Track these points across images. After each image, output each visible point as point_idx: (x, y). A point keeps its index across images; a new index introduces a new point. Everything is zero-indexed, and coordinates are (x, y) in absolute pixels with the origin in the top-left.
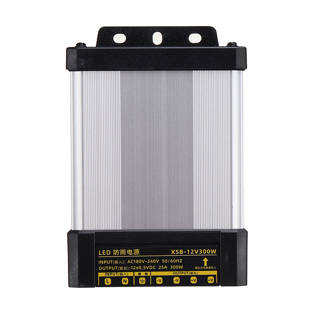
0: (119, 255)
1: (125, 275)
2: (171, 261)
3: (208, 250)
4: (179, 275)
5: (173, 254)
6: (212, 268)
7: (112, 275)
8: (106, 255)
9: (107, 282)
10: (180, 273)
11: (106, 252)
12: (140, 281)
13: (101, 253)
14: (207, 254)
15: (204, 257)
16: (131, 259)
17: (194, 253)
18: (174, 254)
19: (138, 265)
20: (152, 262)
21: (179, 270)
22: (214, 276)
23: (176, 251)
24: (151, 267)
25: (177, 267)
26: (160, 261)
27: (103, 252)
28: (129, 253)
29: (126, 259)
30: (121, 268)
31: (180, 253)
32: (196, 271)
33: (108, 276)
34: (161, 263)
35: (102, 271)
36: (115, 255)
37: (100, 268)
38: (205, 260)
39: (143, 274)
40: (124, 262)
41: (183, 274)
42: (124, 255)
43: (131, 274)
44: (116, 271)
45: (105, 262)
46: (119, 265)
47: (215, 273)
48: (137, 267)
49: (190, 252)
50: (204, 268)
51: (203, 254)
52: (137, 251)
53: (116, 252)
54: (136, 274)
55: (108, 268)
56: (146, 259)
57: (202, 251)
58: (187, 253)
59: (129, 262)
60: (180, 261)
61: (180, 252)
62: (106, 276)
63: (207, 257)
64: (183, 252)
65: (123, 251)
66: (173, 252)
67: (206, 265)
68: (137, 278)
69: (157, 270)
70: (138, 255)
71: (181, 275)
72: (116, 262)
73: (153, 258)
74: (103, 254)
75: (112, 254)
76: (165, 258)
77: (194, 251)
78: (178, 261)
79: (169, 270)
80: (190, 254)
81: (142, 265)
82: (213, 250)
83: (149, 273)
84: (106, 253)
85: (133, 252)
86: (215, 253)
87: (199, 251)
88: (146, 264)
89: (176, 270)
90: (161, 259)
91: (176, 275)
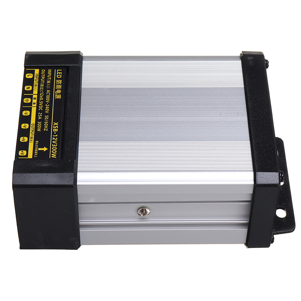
0: (56, 84)
1: (34, 88)
2: (47, 122)
3: (56, 151)
4: (31, 128)
5: (53, 124)
6: (36, 154)
7: (35, 79)
8: (56, 75)
9: (28, 75)
10: (32, 129)
11: (60, 74)
12: (27, 99)
13: (59, 71)
14: (52, 150)
15: (48, 147)
16: (51, 93)
19: (44, 97)
20: (47, 108)
21: (36, 128)
22: (27, 155)
23: (56, 126)
24: (41, 108)
25: (39, 127)
26: (47, 114)
27: (59, 73)
28: (57, 91)
29: (51, 90)
30: (42, 85)
31: (54, 129)
32: (33, 141)
33: (35, 76)
34: (44, 114)
35: (40, 72)
36: (56, 81)
37: (43, 71)
38: (45, 149)
39: (35, 101)
40: (48, 88)
41: (31, 131)
42: (55, 87)
43: (35, 92)
44: (39, 82)
45: (50, 74)
46: (45, 84)
47: (30, 156)
48: (42, 97)
49: (55, 137)
50: (36, 148)
51: (52, 147)
52: (59, 97)
53: (60, 82)
54: (35, 96)
55: (43, 76)
56: (50, 103)
57: (55, 146)
58: (53, 134)
59: (48, 91)
60: (46, 129)
61: (56, 129)
62: (35, 74)
63: (48, 151)
64: (55, 132)
65: (60, 87)
66: (56, 124)
67: (39, 149)
68: (30, 97)
69: (37, 111)
70: (55, 98)
71: (31, 129)
72: (49, 82)
73: (50, 109)
74: (57, 73)
75: (57, 79)
76: (50, 117)
77: (56, 140)
78: (46, 128)
79: (37, 120)
80: (52, 137)
81: (44, 100)
82: (55, 156)
83: (35, 105)
84: (58, 74)
85: (58, 94)
86: (52, 157)
87: (55, 144)
88: (45, 103)
89: (36, 126)
90: (49, 114)
91: (31, 126)
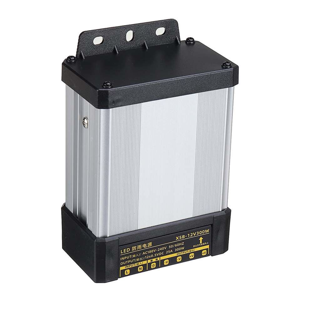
0: (137, 250)
1: (141, 264)
2: (175, 245)
3: (203, 231)
6: (206, 243)
7: (130, 267)
8: (127, 252)
9: (127, 273)
10: (182, 253)
11: (126, 250)
12: (151, 266)
13: (123, 251)
14: (202, 234)
15: (200, 237)
16: (145, 251)
17: (193, 235)
18: (178, 239)
19: (150, 254)
20: (161, 250)
21: (181, 251)
22: (207, 249)
23: (180, 237)
24: (160, 254)
25: (180, 249)
27: (124, 251)
28: (144, 247)
29: (142, 252)
30: (138, 260)
31: (183, 238)
32: (193, 249)
33: (127, 268)
34: (168, 249)
35: (123, 265)
36: (133, 251)
37: (122, 263)
38: (201, 239)
39: (154, 260)
40: (140, 254)
41: (184, 253)
42: (140, 249)
43: (145, 262)
44: (134, 263)
45: (125, 258)
46: (136, 258)
47: (208, 247)
48: (150, 256)
49: (190, 235)
50: (200, 245)
51: (199, 234)
52: (150, 244)
53: (134, 248)
54: (149, 261)
55: (128, 262)
56: (157, 248)
57: (198, 232)
58: (188, 237)
59: (144, 253)
61: (183, 237)
62: (126, 268)
63: (202, 236)
64: (185, 236)
65: (139, 247)
66: (177, 238)
67: (201, 242)
68: (150, 264)
69: (165, 255)
70: (151, 246)
71: (183, 254)
72: (134, 256)
73: (162, 247)
74: (124, 252)
75: (131, 251)
76: (170, 244)
77: (193, 234)
78: (181, 244)
79: (174, 252)
80: (190, 237)
81: (153, 253)
82: (207, 230)
83: (158, 259)
84: (126, 251)
85: (147, 245)
86: (208, 232)
87: (196, 233)
88: (157, 252)
89: (179, 251)
90: (168, 245)
91: (179, 255)
